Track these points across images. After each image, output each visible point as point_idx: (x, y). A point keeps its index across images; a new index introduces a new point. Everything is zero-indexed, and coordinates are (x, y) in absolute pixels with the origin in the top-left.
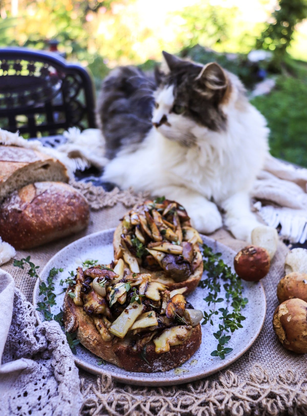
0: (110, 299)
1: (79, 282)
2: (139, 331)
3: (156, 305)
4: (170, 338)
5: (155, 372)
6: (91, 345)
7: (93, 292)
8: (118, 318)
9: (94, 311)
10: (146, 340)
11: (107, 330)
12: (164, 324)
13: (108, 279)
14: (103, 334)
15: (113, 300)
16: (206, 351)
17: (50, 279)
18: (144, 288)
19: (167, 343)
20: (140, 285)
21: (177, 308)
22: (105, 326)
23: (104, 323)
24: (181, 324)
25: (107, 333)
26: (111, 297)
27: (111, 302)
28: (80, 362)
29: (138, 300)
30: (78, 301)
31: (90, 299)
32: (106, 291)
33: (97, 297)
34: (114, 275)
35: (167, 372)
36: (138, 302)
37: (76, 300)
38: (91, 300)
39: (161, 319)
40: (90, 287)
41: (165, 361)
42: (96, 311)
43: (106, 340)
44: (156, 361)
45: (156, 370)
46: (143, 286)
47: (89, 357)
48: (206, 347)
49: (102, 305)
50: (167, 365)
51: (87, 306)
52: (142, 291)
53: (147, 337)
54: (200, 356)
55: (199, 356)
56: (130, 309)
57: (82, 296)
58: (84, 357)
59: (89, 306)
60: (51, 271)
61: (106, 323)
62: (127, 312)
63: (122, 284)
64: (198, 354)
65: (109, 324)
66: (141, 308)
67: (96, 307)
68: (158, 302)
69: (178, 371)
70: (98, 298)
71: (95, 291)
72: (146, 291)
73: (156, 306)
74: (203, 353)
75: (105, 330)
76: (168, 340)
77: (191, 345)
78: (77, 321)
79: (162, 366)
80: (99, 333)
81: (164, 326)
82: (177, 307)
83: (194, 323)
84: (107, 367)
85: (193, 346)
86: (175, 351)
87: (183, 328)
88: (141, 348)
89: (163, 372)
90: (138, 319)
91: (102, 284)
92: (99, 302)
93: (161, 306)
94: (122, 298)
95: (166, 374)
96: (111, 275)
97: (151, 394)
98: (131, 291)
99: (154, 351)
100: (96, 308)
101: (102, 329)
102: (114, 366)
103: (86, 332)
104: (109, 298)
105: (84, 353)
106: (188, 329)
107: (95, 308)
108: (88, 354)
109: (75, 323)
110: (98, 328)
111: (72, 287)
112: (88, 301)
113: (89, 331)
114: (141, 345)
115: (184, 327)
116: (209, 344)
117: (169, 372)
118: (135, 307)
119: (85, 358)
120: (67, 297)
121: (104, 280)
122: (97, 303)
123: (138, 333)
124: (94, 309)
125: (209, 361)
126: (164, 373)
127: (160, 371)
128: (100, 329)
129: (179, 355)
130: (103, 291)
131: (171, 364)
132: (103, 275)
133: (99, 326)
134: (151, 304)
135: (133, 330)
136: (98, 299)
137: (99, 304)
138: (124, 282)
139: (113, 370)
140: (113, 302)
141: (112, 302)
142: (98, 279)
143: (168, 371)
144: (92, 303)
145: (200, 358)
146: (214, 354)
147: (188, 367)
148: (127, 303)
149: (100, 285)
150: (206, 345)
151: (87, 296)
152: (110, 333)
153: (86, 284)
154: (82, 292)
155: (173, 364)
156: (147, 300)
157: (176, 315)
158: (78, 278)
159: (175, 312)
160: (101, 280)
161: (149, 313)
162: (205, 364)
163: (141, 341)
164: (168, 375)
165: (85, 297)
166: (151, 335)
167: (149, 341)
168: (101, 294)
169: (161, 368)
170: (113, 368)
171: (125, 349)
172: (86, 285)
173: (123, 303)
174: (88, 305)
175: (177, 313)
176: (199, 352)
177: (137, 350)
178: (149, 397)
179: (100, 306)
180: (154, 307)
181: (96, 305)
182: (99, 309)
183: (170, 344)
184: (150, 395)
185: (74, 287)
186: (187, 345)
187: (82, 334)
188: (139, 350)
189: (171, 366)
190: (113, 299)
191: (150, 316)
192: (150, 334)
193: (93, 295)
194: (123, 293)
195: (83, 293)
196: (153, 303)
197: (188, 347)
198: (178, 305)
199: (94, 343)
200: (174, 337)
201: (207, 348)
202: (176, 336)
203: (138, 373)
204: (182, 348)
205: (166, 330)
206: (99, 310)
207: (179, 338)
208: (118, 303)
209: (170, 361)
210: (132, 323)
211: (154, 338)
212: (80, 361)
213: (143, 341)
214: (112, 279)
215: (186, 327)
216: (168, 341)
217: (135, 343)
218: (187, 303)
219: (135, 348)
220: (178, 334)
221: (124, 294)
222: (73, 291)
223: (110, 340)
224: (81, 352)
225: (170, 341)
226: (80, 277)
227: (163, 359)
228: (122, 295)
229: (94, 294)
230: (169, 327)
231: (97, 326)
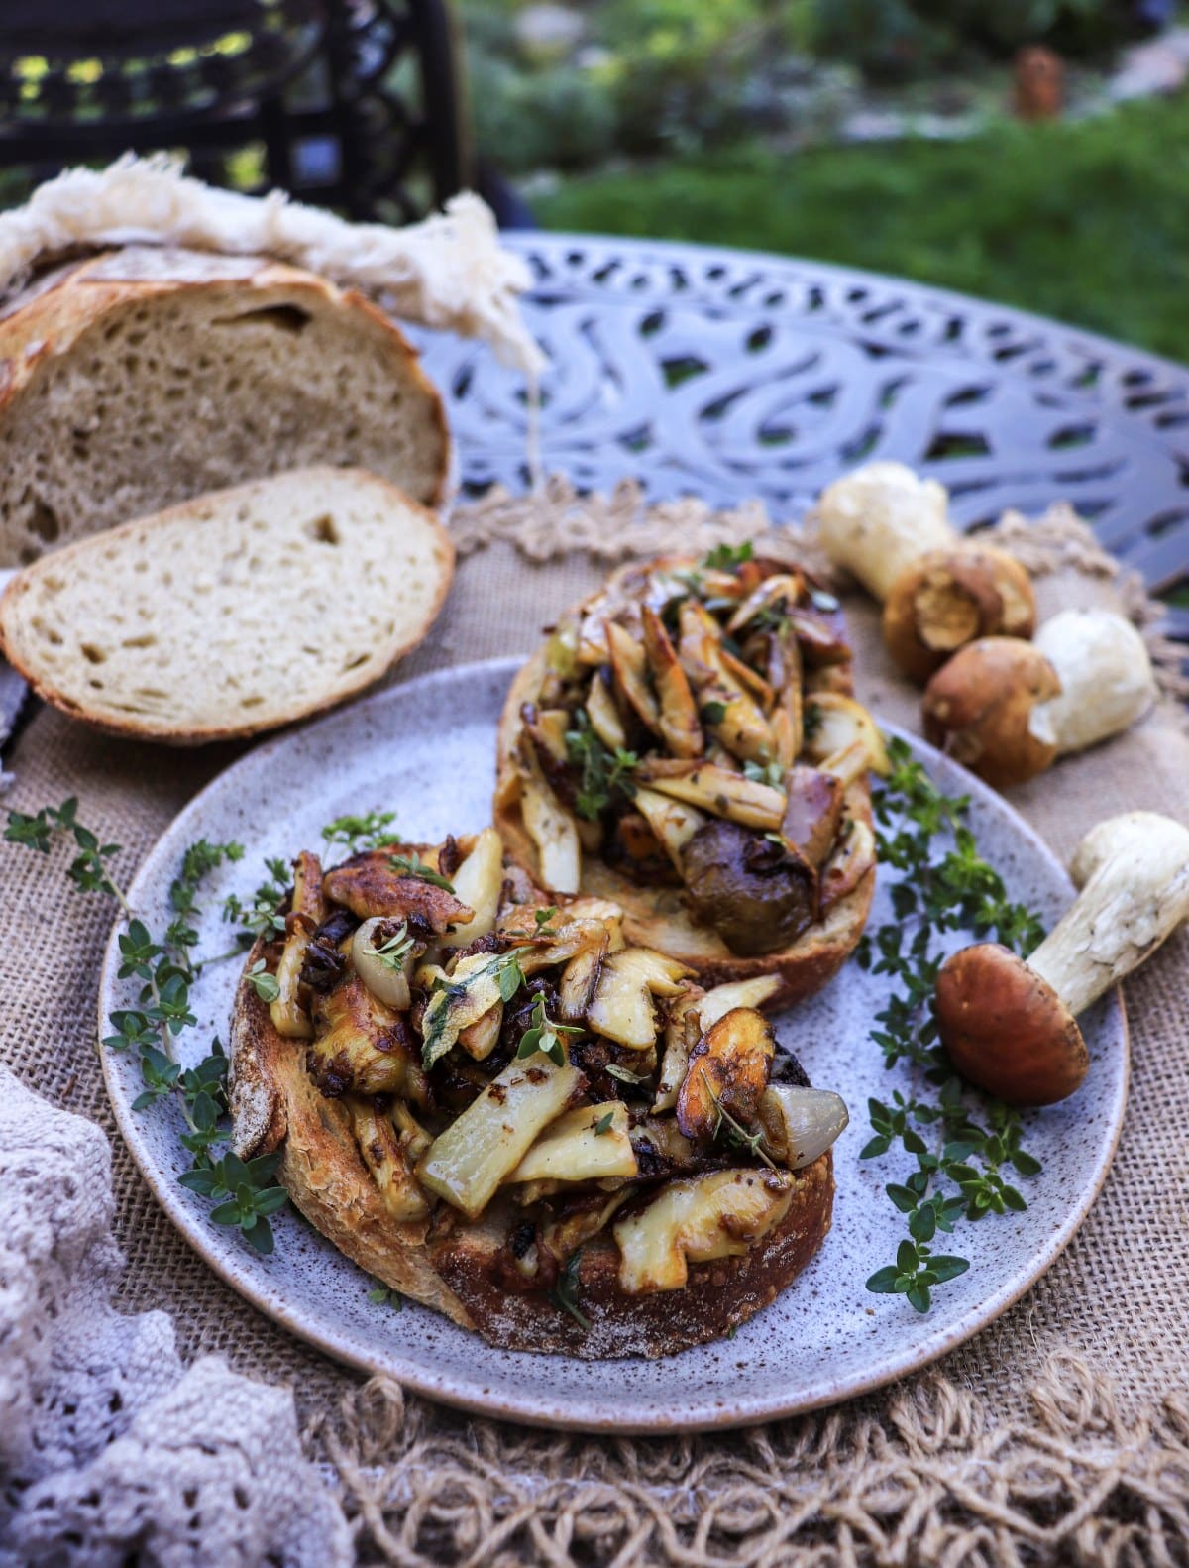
0: (426, 1029)
1: (299, 924)
2: (551, 1190)
3: (634, 1065)
4: (690, 1227)
5: (616, 1359)
6: (340, 1224)
7: (353, 989)
8: (458, 1122)
9: (351, 1079)
10: (581, 1230)
11: (407, 1171)
12: (669, 1162)
13: (421, 931)
14: (389, 1190)
15: (437, 1041)
16: (847, 1263)
17: (185, 889)
18: (585, 981)
19: (674, 1248)
20: (566, 964)
21: (731, 1084)
22: (401, 1152)
23: (398, 1132)
24: (743, 1159)
25: (405, 1188)
26: (432, 1021)
27: (428, 1048)
28: (281, 1310)
29: (553, 1048)
30: (291, 1019)
31: (338, 1017)
32: (412, 991)
33: (370, 1015)
34: (452, 910)
35: (668, 1363)
36: (554, 1055)
37: (283, 1012)
38: (341, 1024)
39: (655, 1133)
40: (340, 962)
41: (663, 1317)
42: (363, 1082)
43: (400, 1218)
44: (624, 1318)
45: (621, 1353)
46: (581, 970)
47: (331, 1272)
48: (847, 1249)
49: (387, 1053)
50: (669, 1332)
51: (324, 1055)
52: (572, 999)
53: (587, 1213)
54: (820, 1289)
55: (813, 1288)
56: (516, 1083)
57: (305, 1001)
58: (306, 1270)
59: (330, 1055)
60: (188, 853)
61: (406, 1134)
62: (498, 1095)
63: (482, 961)
64: (811, 1278)
65: (421, 1140)
66: (565, 1080)
67: (362, 1062)
68: (645, 1052)
69: (717, 1359)
70: (374, 1017)
71: (361, 982)
72: (590, 1000)
73: (637, 1073)
74: (834, 1275)
75: (396, 1173)
76: (682, 1234)
77: (785, 1249)
78: (281, 1112)
79: (649, 1338)
80: (373, 1180)
81: (666, 1171)
82: (733, 1076)
83: (801, 1155)
84: (404, 1321)
85: (791, 1252)
86: (710, 1281)
87: (750, 1183)
88: (555, 1264)
89: (649, 1360)
90: (547, 1133)
91: (390, 958)
92: (375, 1039)
93: (658, 1072)
94: (477, 1032)
95: (664, 1371)
96: (441, 909)
97: (583, 1470)
98: (523, 996)
99: (617, 1282)
100: (363, 1069)
101: (385, 1164)
102: (435, 1318)
103: (317, 1165)
104: (420, 1026)
105: (309, 1248)
106: (773, 1191)
107: (357, 1070)
108: (324, 1257)
109: (274, 1119)
110: (371, 1160)
111: (271, 947)
112: (329, 1028)
113: (331, 1165)
114: (557, 1253)
115: (757, 1176)
116: (860, 1234)
117: (677, 1359)
118: (537, 1077)
119: (311, 1276)
120: (244, 992)
121: (402, 934)
122: (369, 1044)
123: (544, 1198)
124: (352, 1071)
125: (856, 1318)
126: (652, 1364)
127: (638, 1356)
128: (379, 1166)
129: (729, 1292)
130: (397, 986)
131: (690, 1330)
132: (403, 908)
133: (373, 1149)
134: (613, 1062)
135: (522, 1186)
136: (372, 1024)
137: (377, 1047)
138: (494, 951)
139: (429, 1338)
140: (439, 1049)
141: (432, 1049)
142: (378, 929)
143: (673, 1354)
144: (346, 1044)
145: (819, 1300)
146: (881, 1282)
147: (761, 1343)
148: (503, 1053)
149: (382, 960)
150: (850, 1239)
151: (326, 1005)
152: (419, 1184)
153: (321, 949)
154: (304, 984)
155: (700, 1331)
156: (594, 1045)
157: (725, 1120)
158: (296, 909)
159: (721, 1105)
160: (390, 935)
161: (602, 1110)
162: (839, 1331)
163: (557, 1234)
164: (672, 1375)
165: (318, 1006)
166: (605, 1205)
167: (592, 1233)
168: (387, 1000)
169: (642, 1347)
170: (432, 1331)
171: (485, 1262)
172: (323, 956)
173: (484, 1055)
174: (326, 1048)
175: (729, 1108)
176: (814, 1272)
177: (539, 1272)
178: (572, 1481)
179: (379, 1059)
180: (625, 1078)
181: (359, 1055)
182: (377, 1072)
183: (686, 1256)
184: (578, 1471)
185: (280, 951)
186: (764, 1253)
187: (302, 1174)
188: (548, 1272)
189: (690, 1336)
190: (437, 1034)
191: (602, 1129)
192: (598, 1200)
193: (351, 1001)
194: (487, 1006)
195: (310, 987)
196: (620, 1059)
197: (770, 1260)
198: (736, 1067)
199: (351, 1218)
200: (707, 1223)
201: (850, 1252)
202: (717, 1221)
203: (539, 1359)
204: (740, 1267)
205: (676, 1187)
206: (375, 1078)
207: (728, 1227)
208: (461, 1049)
209: (684, 1317)
210: (520, 1154)
211: (617, 1219)
212: (282, 1305)
213: (569, 1232)
214: (441, 927)
215: (765, 1177)
216: (682, 1240)
217: (532, 1239)
218: (779, 1050)
219: (529, 1264)
220: (726, 1211)
221: (488, 1014)
222: (272, 967)
223: (420, 1216)
224: (298, 1244)
225: (690, 1243)
226: (307, 903)
227: (656, 1312)
228: (481, 1020)
229: (355, 1000)
230: (689, 1173)
231: (365, 1151)
